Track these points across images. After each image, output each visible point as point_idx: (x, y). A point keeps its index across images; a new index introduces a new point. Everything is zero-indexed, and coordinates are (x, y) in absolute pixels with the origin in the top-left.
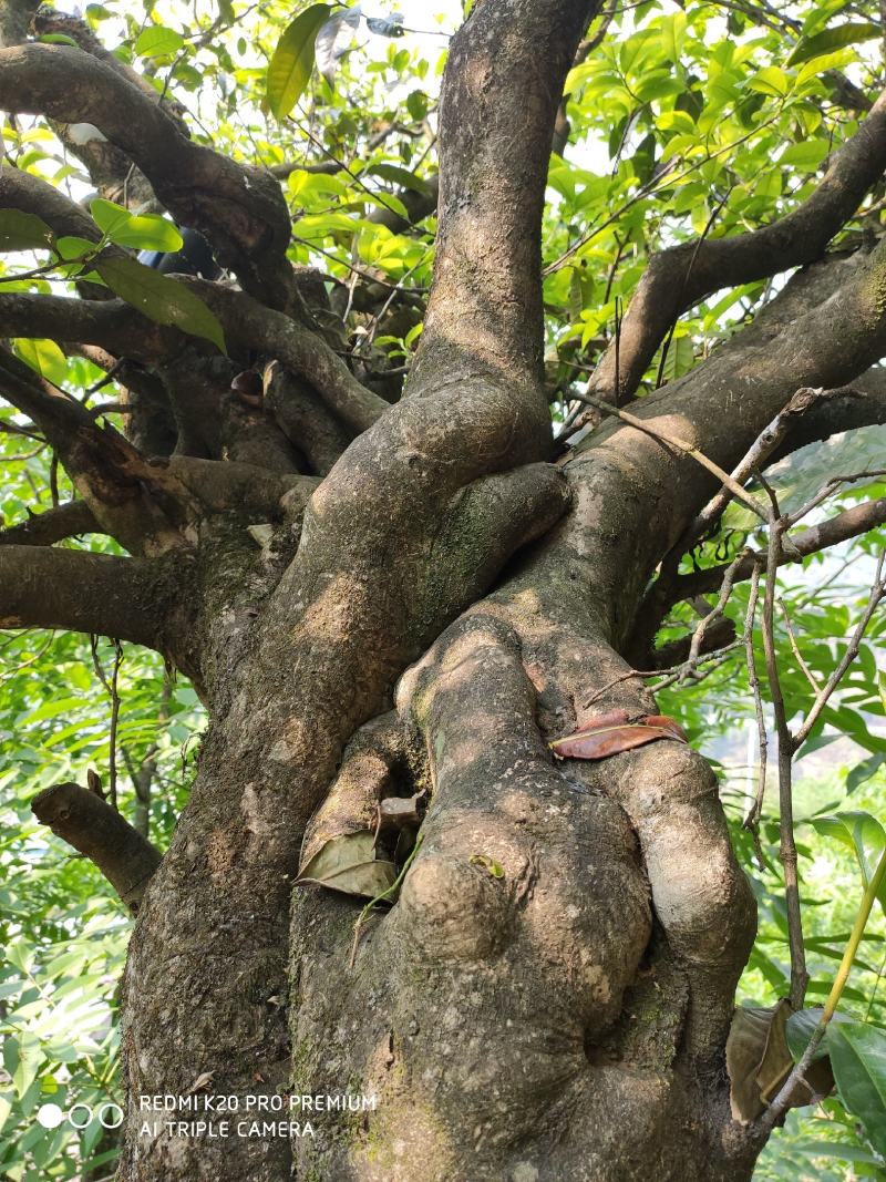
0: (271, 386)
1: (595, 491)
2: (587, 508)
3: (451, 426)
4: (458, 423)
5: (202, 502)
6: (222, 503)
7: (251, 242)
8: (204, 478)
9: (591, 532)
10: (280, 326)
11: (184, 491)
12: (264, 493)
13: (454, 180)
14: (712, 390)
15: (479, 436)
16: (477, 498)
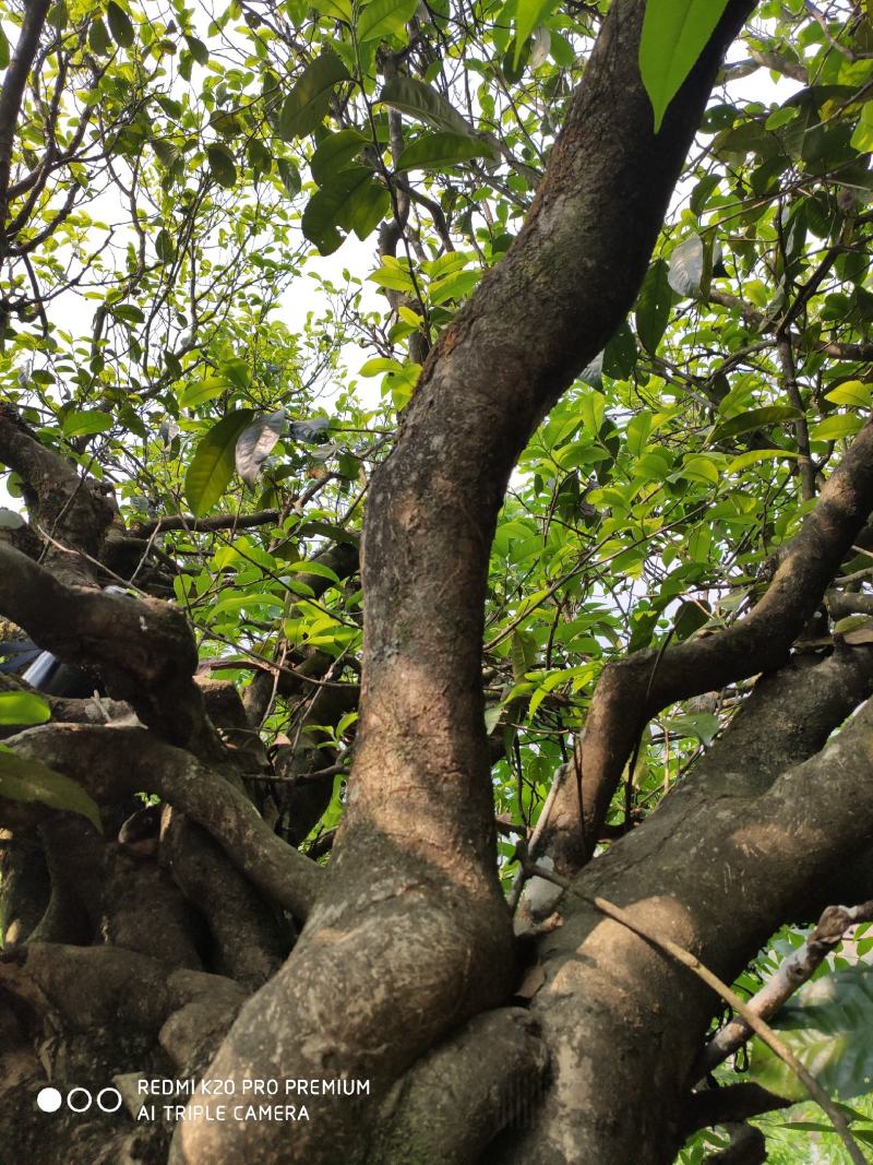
0: (168, 831)
1: (582, 1052)
2: (572, 1081)
3: (380, 994)
4: (390, 989)
5: (63, 1016)
6: (88, 1018)
7: (150, 674)
8: (68, 980)
9: (580, 1120)
10: (180, 770)
11: (42, 998)
12: (143, 1005)
13: (380, 624)
14: (702, 860)
15: (418, 1004)
16: (420, 1096)
